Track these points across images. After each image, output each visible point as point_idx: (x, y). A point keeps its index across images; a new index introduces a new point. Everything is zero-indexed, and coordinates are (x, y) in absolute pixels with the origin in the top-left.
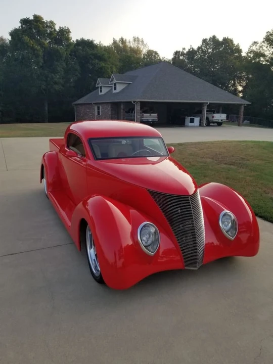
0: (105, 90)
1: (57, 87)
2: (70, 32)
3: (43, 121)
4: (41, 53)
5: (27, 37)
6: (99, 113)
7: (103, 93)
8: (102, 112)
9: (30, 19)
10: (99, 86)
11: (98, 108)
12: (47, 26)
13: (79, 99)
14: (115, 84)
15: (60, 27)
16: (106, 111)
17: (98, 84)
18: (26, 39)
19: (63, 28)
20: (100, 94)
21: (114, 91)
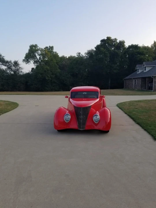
0: (140, 71)
1: (115, 71)
2: (125, 42)
3: (108, 89)
4: (108, 55)
5: (102, 48)
6: (135, 84)
7: (139, 73)
8: (137, 83)
9: (105, 39)
10: (137, 69)
11: (135, 81)
12: (113, 41)
13: (127, 76)
14: (145, 67)
15: (120, 41)
16: (139, 82)
17: (137, 68)
18: (102, 49)
19: (121, 41)
20: (138, 73)
21: (145, 71)
